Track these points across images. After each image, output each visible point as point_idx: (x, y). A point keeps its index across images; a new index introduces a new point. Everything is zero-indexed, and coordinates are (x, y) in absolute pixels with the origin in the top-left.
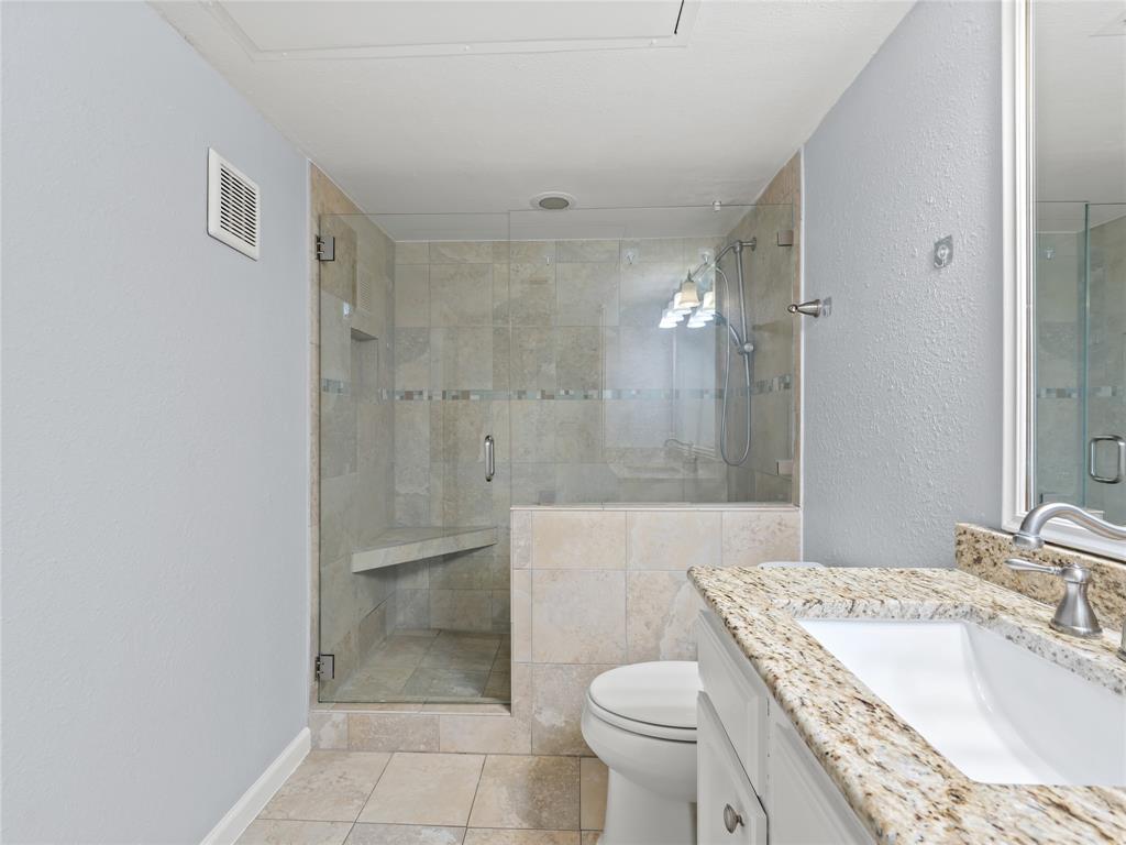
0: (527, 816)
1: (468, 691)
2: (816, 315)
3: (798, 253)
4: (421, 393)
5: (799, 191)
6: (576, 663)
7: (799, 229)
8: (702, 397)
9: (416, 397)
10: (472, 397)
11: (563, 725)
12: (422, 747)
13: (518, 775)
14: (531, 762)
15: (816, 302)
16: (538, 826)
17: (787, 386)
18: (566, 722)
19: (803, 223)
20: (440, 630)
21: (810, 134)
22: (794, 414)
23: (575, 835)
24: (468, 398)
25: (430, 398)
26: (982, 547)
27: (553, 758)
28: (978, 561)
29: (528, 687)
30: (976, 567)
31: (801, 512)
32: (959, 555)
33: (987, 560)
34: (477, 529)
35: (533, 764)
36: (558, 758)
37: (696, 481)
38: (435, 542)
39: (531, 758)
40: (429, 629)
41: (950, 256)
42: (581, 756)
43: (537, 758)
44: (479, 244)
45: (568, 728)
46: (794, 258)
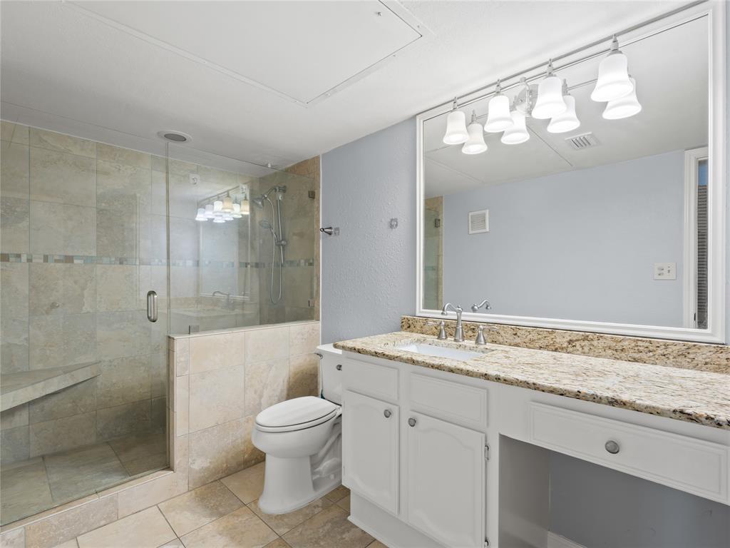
0: (211, 515)
1: (116, 479)
2: (330, 234)
3: (319, 203)
4: (19, 256)
5: (319, 174)
6: (217, 425)
7: (319, 191)
8: (246, 267)
9: (12, 259)
10: (75, 261)
11: (209, 464)
12: (103, 523)
13: (188, 503)
14: (191, 495)
15: (330, 228)
16: (221, 515)
17: (311, 264)
18: (210, 462)
19: (321, 189)
20: (43, 457)
21: (327, 151)
22: (315, 278)
23: (245, 508)
24: (73, 262)
25: (29, 260)
26: (410, 322)
27: (203, 487)
28: (409, 327)
29: (186, 450)
30: (409, 329)
31: (320, 324)
32: (402, 326)
33: (412, 326)
34: (84, 366)
35: (194, 495)
36: (206, 486)
37: (244, 315)
38: (55, 380)
39: (189, 493)
40: (29, 459)
41: (397, 225)
42: (219, 479)
43: (193, 492)
44: (84, 141)
45: (212, 466)
46: (316, 205)
